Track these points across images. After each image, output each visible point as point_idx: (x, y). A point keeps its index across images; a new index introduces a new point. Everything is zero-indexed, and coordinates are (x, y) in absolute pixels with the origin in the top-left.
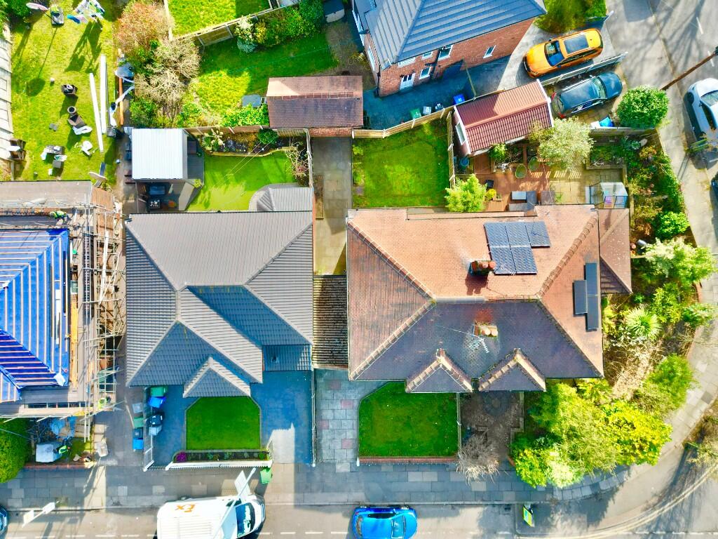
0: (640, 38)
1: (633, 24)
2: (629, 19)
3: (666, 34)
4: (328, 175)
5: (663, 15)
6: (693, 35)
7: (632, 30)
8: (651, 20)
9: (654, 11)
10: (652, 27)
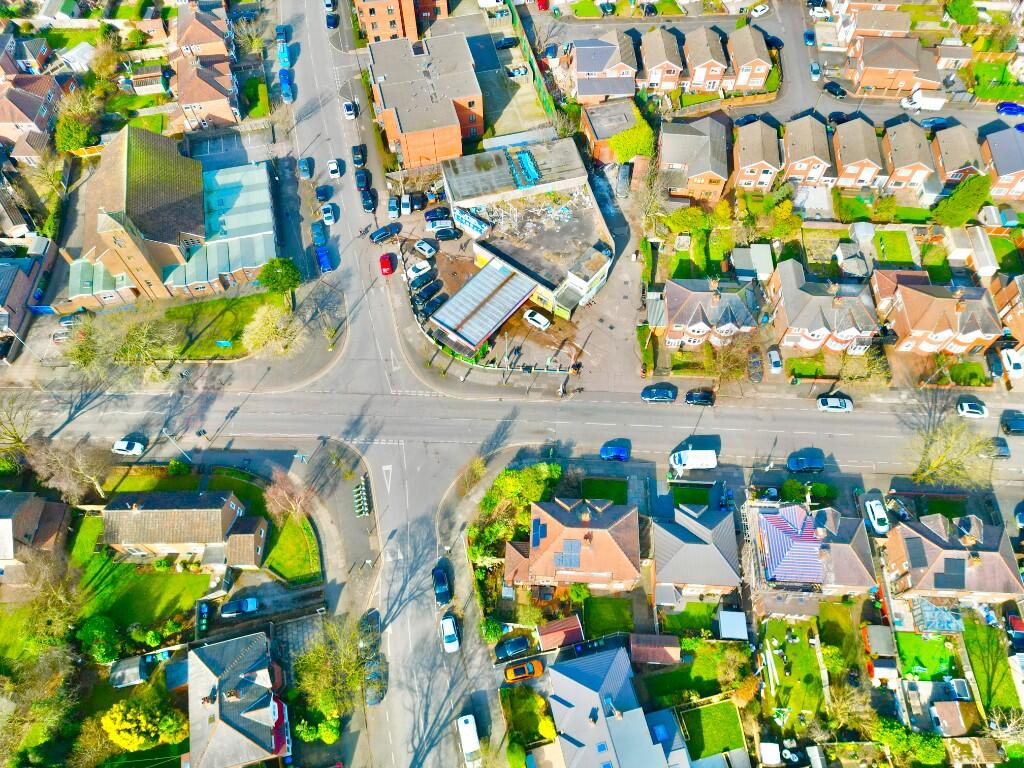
0: (481, 680)
1: (483, 688)
2: (485, 692)
3: (466, 683)
4: (646, 617)
5: (467, 693)
6: (453, 679)
7: (485, 686)
8: (473, 691)
9: (471, 696)
10: (473, 686)
